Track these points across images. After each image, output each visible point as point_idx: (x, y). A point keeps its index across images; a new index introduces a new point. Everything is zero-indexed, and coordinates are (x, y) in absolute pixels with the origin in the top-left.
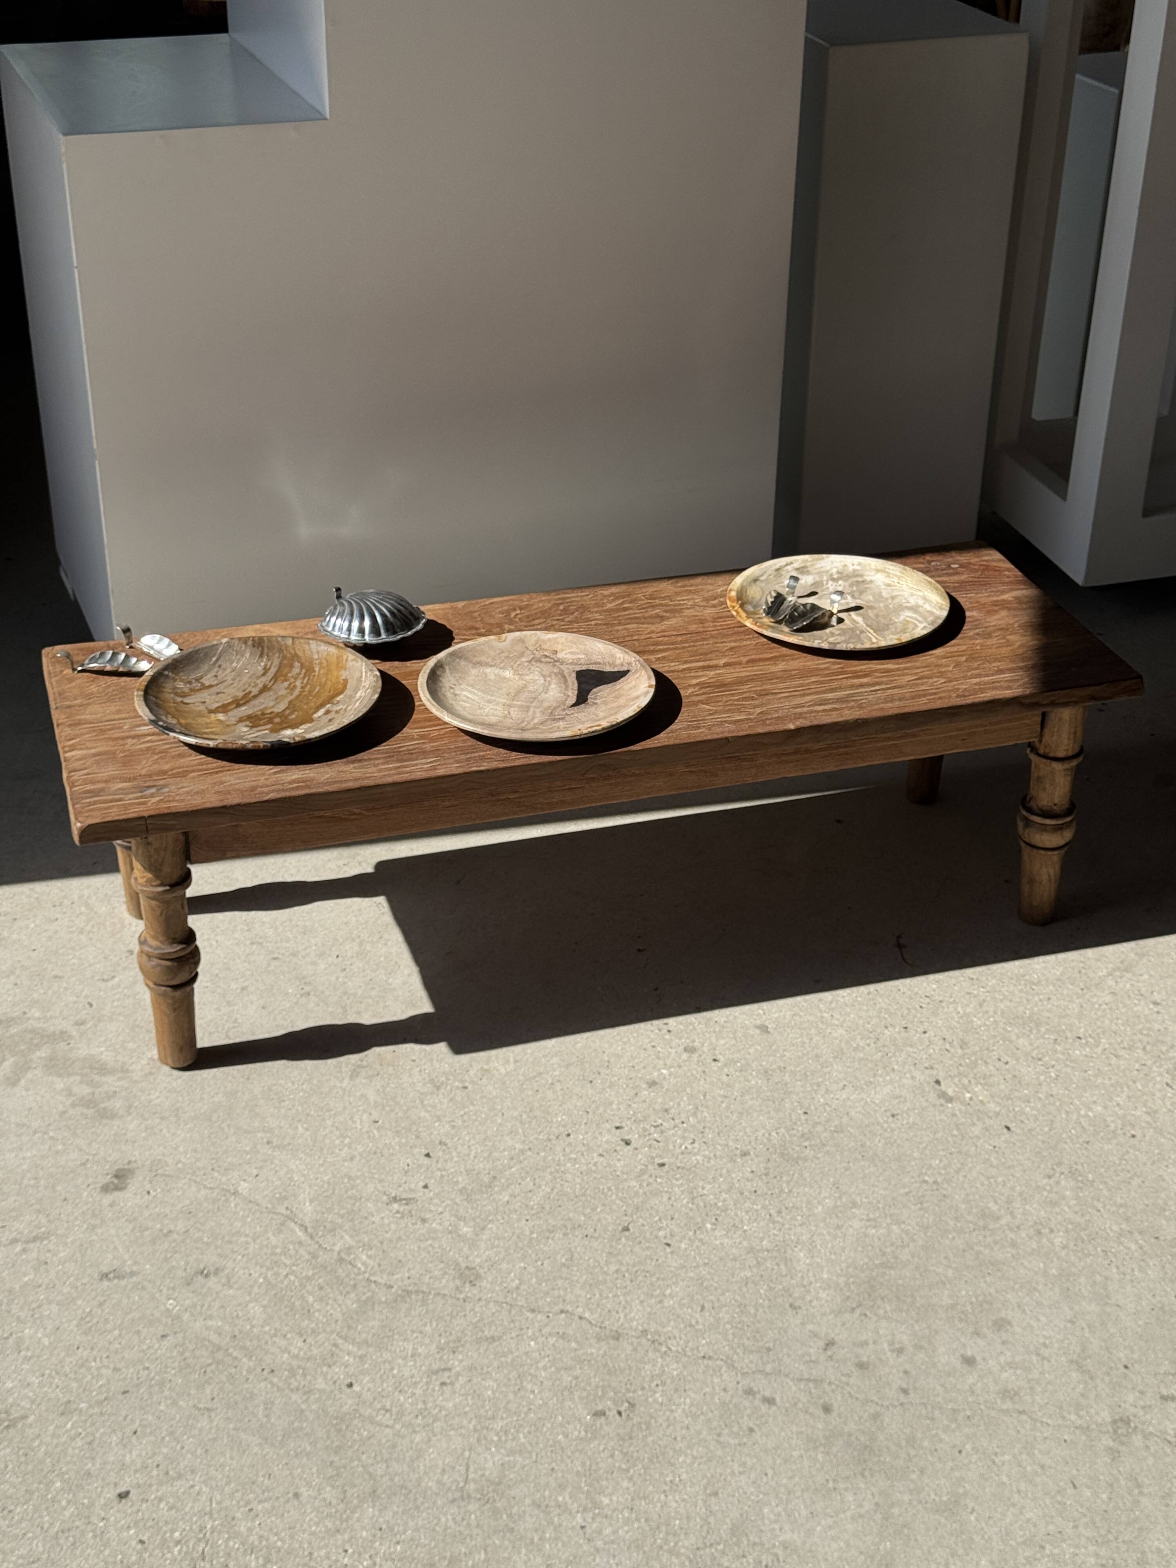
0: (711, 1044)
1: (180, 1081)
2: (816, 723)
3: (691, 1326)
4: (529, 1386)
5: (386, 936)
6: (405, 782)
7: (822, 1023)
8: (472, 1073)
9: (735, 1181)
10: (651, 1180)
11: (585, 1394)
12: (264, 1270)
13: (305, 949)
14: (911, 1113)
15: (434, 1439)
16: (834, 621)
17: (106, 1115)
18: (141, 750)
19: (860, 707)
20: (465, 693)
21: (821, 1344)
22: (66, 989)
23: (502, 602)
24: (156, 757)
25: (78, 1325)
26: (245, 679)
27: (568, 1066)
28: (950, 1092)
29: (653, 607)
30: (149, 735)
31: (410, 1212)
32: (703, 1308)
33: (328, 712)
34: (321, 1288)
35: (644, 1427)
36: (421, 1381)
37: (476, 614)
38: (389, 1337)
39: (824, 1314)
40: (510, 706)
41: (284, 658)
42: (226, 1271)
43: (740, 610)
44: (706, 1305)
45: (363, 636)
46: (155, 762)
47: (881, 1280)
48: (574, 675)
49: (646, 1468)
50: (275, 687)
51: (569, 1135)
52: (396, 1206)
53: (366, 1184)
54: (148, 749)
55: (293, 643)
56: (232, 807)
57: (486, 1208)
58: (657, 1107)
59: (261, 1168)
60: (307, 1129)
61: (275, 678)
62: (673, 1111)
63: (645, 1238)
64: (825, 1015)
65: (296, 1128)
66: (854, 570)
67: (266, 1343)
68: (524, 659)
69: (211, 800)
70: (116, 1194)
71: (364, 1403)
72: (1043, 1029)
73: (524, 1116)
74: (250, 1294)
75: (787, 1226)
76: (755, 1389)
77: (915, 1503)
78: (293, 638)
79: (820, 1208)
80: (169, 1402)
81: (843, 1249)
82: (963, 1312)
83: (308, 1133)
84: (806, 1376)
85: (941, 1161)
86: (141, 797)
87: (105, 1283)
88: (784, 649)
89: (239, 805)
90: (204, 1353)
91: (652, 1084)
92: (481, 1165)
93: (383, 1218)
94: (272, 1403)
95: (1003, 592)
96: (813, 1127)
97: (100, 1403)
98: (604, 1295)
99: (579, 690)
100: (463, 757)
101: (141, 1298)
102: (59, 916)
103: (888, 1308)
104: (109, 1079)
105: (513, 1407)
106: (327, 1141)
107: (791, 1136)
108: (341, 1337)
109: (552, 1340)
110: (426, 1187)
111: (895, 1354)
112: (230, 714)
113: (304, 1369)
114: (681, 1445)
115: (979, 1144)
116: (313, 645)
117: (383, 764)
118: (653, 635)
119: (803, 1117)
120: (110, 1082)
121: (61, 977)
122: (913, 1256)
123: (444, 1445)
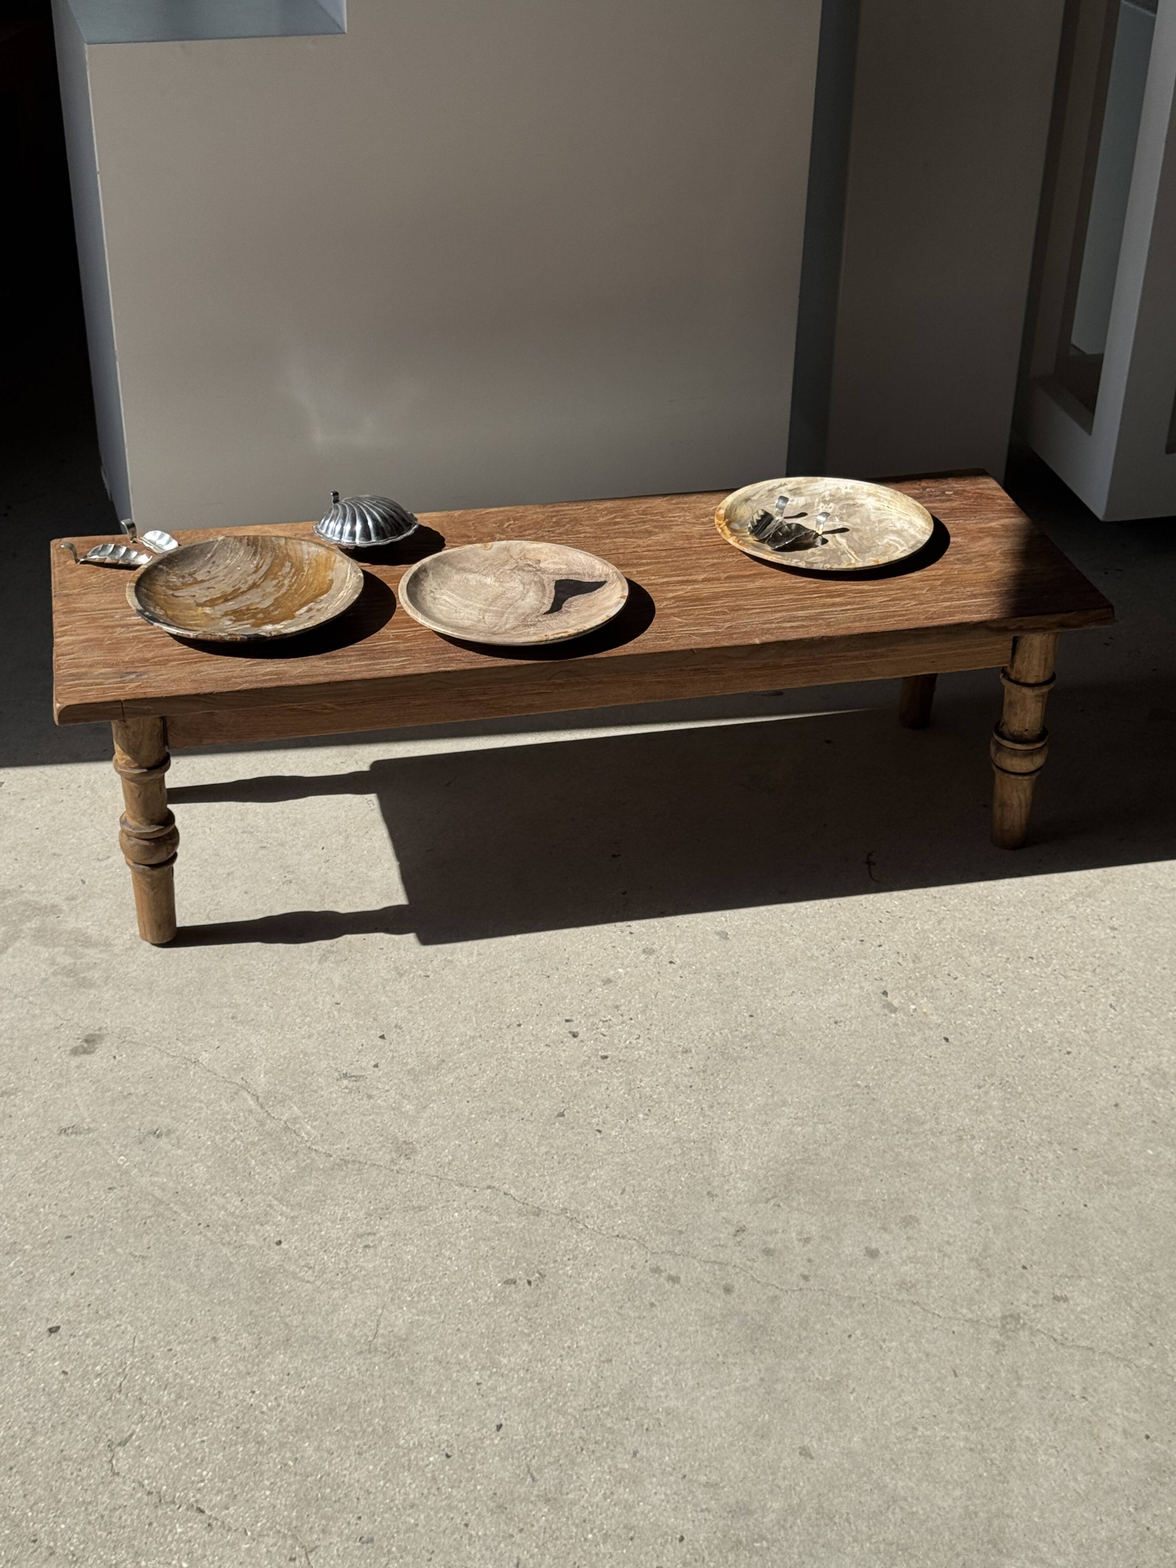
0: (670, 947)
1: (157, 957)
2: (781, 638)
3: (610, 1207)
4: (447, 1253)
5: (372, 831)
6: (375, 679)
7: (781, 933)
8: (435, 963)
9: (673, 1076)
10: (592, 1071)
11: (500, 1263)
12: (213, 1134)
13: (293, 840)
14: (854, 1022)
15: (350, 1296)
16: (819, 540)
17: (85, 984)
18: (128, 638)
19: (829, 625)
20: (444, 597)
21: (732, 1230)
22: (62, 866)
23: (499, 512)
24: (141, 645)
25: (33, 1174)
26: (237, 575)
27: (528, 961)
28: (896, 1003)
29: (644, 522)
30: (138, 625)
31: (358, 1088)
32: (624, 1191)
33: (310, 610)
34: (264, 1153)
35: (550, 1296)
36: (346, 1242)
37: (470, 523)
38: (321, 1201)
39: (739, 1203)
40: (486, 611)
41: (276, 557)
42: (178, 1133)
43: (726, 528)
44: (627, 1189)
45: (354, 539)
46: (140, 650)
47: (799, 1174)
48: (553, 584)
49: (546, 1334)
50: (264, 584)
51: (519, 1025)
52: (345, 1082)
53: (320, 1060)
54: (134, 638)
55: (286, 543)
56: (205, 695)
57: (431, 1089)
58: (609, 1003)
59: (223, 1041)
60: (271, 1007)
61: (266, 576)
62: (623, 1008)
63: (578, 1124)
64: (786, 925)
65: (262, 1005)
66: (847, 493)
67: (206, 1200)
68: (507, 567)
69: (187, 688)
70: (85, 1057)
71: (290, 1259)
72: (997, 948)
73: (479, 1006)
74: (196, 1155)
75: (716, 1120)
76: (662, 1268)
77: (799, 1380)
78: (286, 538)
79: (751, 1105)
80: (107, 1248)
81: (767, 1144)
82: (874, 1208)
83: (271, 1011)
84: (713, 1259)
85: (876, 1067)
86: (121, 682)
87: (63, 1137)
88: (764, 567)
89: (211, 693)
90: (147, 1206)
91: (607, 982)
92: (432, 1049)
93: (331, 1092)
94: (204, 1255)
95: (992, 520)
96: (757, 1029)
97: (43, 1245)
98: (532, 1174)
99: (555, 598)
100: (433, 657)
101: (94, 1153)
102: (64, 798)
103: (802, 1200)
104: (92, 951)
105: (429, 1271)
106: (289, 1019)
107: (733, 1036)
108: (276, 1199)
109: (475, 1213)
110: (376, 1066)
111: (801, 1243)
112: (216, 608)
113: (238, 1226)
114: (583, 1315)
115: (916, 1053)
116: (305, 546)
117: (356, 661)
118: (639, 550)
119: (748, 1020)
120: (93, 954)
121: (59, 855)
122: (834, 1153)
123: (360, 1302)
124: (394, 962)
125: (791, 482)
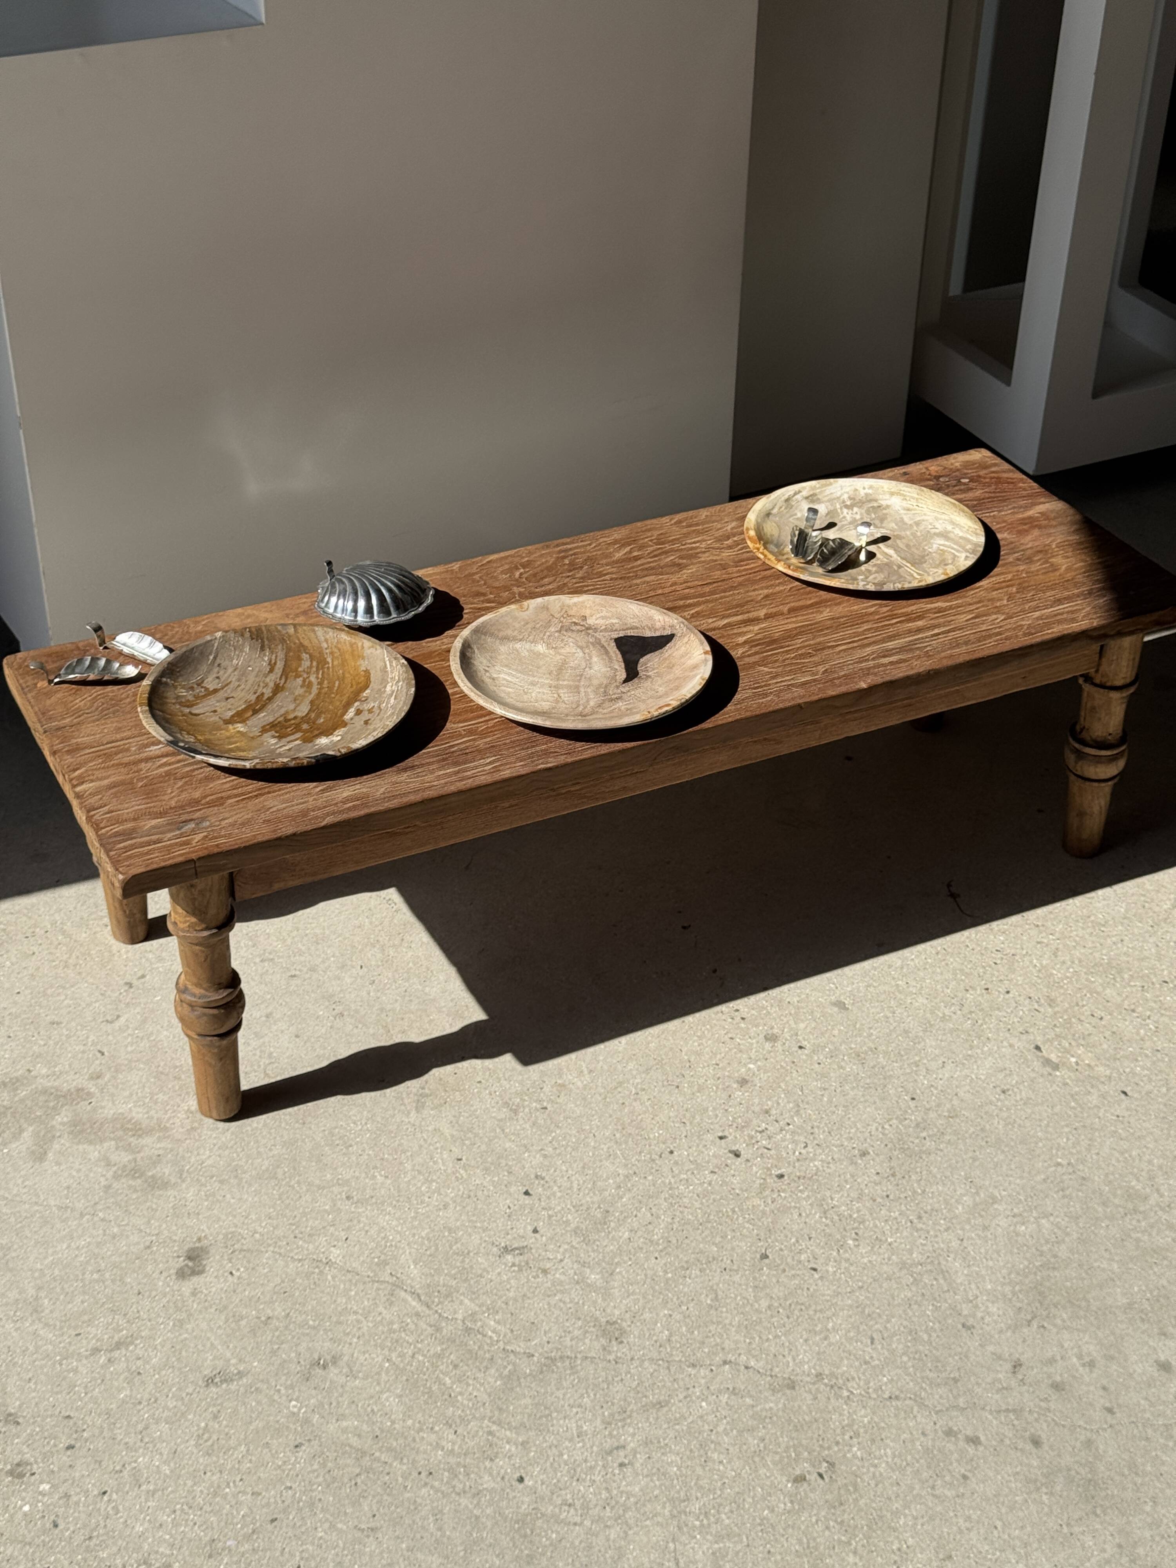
0: (791, 1029)
1: (228, 1134)
2: (888, 678)
3: (866, 1363)
4: (715, 1456)
5: (407, 938)
6: (470, 790)
7: (900, 993)
8: (547, 1089)
9: (863, 1186)
10: (775, 1196)
11: (777, 1458)
12: (386, 1352)
13: (323, 962)
14: (1021, 1087)
15: (631, 1532)
16: (864, 556)
17: (156, 1184)
18: (161, 776)
19: (927, 655)
20: (502, 676)
21: (1008, 1366)
22: (68, 1037)
23: (502, 558)
24: (180, 783)
25: (197, 1445)
26: (252, 678)
27: (648, 1071)
28: (1053, 1057)
29: (666, 552)
30: (163, 756)
31: (527, 1263)
32: (872, 1340)
33: (359, 712)
34: (456, 1366)
35: (851, 1488)
36: (597, 1465)
37: (477, 577)
38: (546, 1416)
39: (1001, 1332)
40: (557, 687)
41: (289, 649)
42: (346, 1358)
43: (766, 552)
44: (875, 1336)
45: (372, 617)
46: (182, 790)
47: (1047, 1284)
48: (613, 644)
49: (868, 1537)
50: (288, 685)
51: (671, 1152)
52: (509, 1258)
53: (470, 1235)
54: (168, 774)
55: (296, 631)
56: (287, 837)
57: (607, 1249)
58: (757, 1109)
59: (349, 1228)
60: (387, 1177)
61: (285, 673)
62: (773, 1112)
63: (787, 1264)
64: (900, 983)
65: (374, 1177)
66: (866, 494)
67: (414, 1440)
68: (552, 629)
69: (261, 832)
70: (195, 1279)
71: (543, 1499)
72: (1126, 976)
73: (618, 1135)
74: (379, 1384)
75: (932, 1233)
76: (955, 1429)
77: (1157, 1539)
78: (295, 626)
79: (960, 1208)
80: (327, 1525)
81: (998, 1252)
82: (1142, 1311)
83: (389, 1181)
84: (1004, 1407)
85: (1068, 1139)
86: (181, 836)
87: (213, 1389)
88: (822, 593)
89: (294, 834)
90: (348, 1461)
91: (743, 1082)
92: (588, 1199)
93: (499, 1274)
94: (441, 1512)
95: (1027, 508)
96: (926, 1114)
97: (248, 1538)
98: (764, 1338)
99: (625, 661)
100: (523, 753)
101: (259, 1403)
103: (1065, 1316)
104: (147, 1140)
105: (704, 1482)
106: (413, 1189)
107: (905, 1127)
108: (494, 1423)
109: (724, 1398)
110: (535, 1231)
111: (1087, 1369)
112: (249, 723)
113: (465, 1466)
114: (896, 1505)
115: (1101, 1115)
116: (320, 631)
117: (439, 769)
118: (678, 588)
119: (912, 1104)
120: (150, 1145)
121: (58, 1023)
122: (1071, 1251)
123: (645, 1540)
124: (500, 1096)
125: (804, 488)
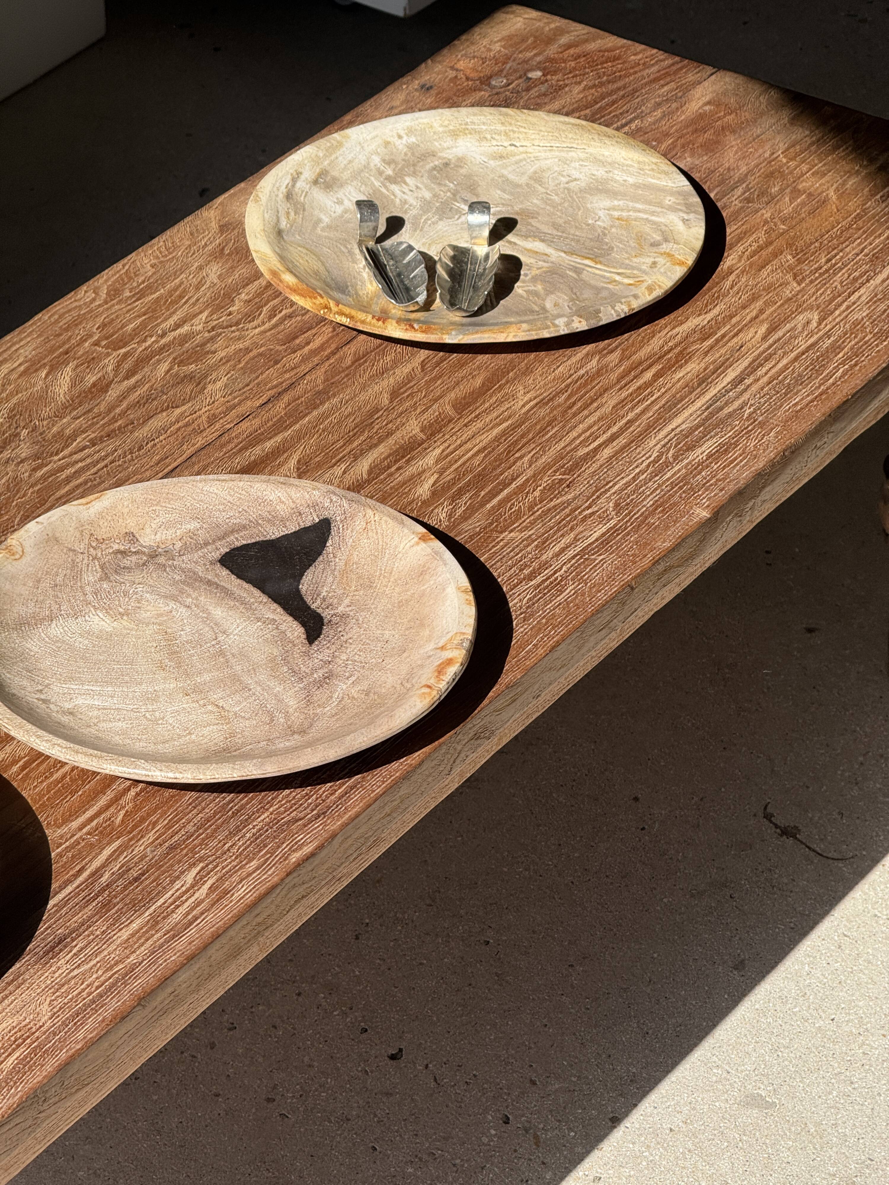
7: (834, 1041)
29: (144, 360)
40: (199, 691)
48: (224, 572)
64: (821, 1023)
68: (91, 578)
95: (679, 99)
99: (276, 598)
118: (226, 423)
125: (301, 164)
